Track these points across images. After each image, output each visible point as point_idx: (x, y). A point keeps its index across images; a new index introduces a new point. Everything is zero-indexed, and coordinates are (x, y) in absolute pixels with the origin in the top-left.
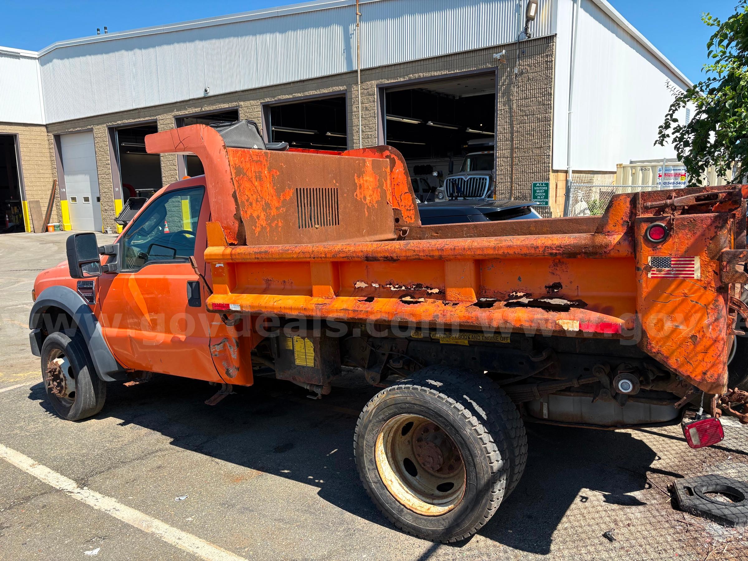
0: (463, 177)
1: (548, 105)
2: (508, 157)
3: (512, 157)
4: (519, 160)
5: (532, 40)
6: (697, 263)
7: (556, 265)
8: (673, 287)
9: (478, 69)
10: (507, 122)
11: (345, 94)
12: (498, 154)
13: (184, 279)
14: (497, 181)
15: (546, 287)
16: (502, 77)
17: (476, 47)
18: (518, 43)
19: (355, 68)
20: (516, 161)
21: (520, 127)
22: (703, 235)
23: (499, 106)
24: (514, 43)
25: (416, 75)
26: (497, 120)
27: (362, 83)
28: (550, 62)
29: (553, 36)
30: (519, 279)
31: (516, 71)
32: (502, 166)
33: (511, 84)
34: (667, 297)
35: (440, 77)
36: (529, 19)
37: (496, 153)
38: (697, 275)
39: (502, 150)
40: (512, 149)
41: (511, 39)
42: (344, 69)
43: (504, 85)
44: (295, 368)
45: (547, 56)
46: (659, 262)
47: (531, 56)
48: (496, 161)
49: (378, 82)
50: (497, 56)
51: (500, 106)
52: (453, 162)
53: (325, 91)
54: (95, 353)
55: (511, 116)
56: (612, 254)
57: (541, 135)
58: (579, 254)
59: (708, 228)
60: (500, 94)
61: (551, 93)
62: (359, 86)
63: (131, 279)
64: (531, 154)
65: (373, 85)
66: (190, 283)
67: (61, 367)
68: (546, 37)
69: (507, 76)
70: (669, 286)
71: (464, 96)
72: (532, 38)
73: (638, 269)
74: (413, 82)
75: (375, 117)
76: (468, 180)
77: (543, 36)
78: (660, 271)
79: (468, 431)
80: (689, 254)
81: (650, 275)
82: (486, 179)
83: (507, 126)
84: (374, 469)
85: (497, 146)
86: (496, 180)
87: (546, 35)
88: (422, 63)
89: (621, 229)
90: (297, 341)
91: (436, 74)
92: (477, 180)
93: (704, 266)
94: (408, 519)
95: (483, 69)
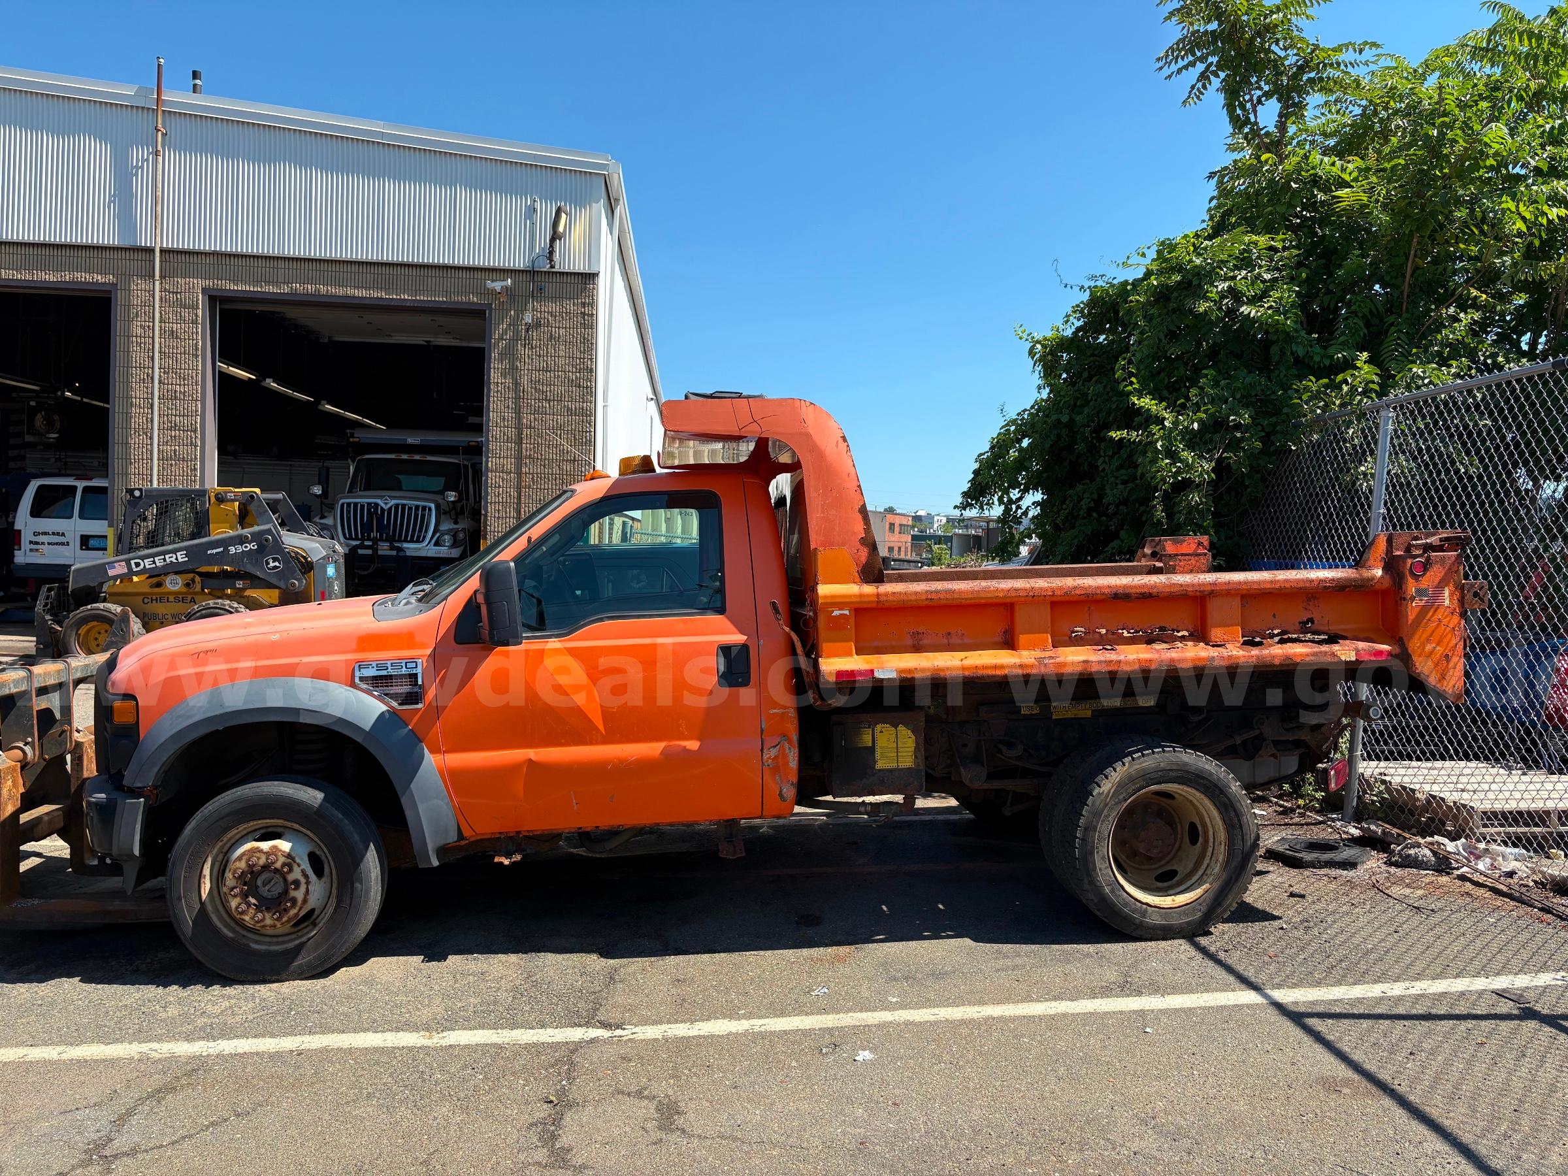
0: (379, 501)
1: (587, 387)
2: (510, 472)
3: (519, 474)
4: (533, 479)
5: (556, 273)
6: (1447, 593)
7: (1309, 600)
8: (1431, 613)
9: (451, 302)
10: (508, 407)
11: (110, 292)
12: (490, 463)
13: (713, 643)
14: (489, 514)
15: (1300, 623)
16: (499, 324)
17: (447, 260)
18: (531, 273)
19: (144, 241)
20: (527, 480)
21: (535, 419)
22: (1450, 569)
23: (492, 375)
24: (523, 271)
25: (310, 288)
26: (489, 401)
27: (162, 277)
28: (588, 315)
29: (593, 274)
30: (1274, 616)
31: (528, 318)
32: (499, 487)
33: (517, 340)
34: (1427, 623)
35: (367, 302)
36: (555, 237)
37: (487, 462)
38: (1447, 603)
39: (500, 458)
40: (519, 458)
41: (519, 262)
42: (109, 237)
43: (502, 339)
44: (873, 775)
45: (584, 304)
46: (1421, 592)
47: (554, 299)
48: (487, 477)
49: (209, 283)
50: (497, 286)
51: (496, 375)
52: (328, 469)
53: (50, 277)
54: (421, 808)
55: (517, 398)
56: (1377, 587)
57: (575, 439)
58: (1349, 587)
59: (1453, 564)
60: (495, 354)
61: (591, 369)
62: (157, 283)
63: (549, 649)
64: (556, 470)
65: (195, 288)
66: (726, 650)
67: (293, 854)
68: (582, 274)
69: (510, 325)
70: (1428, 612)
71: (337, 338)
72: (557, 269)
73: (1405, 599)
74: (298, 299)
75: (197, 356)
76: (391, 507)
77: (577, 270)
78: (1421, 600)
79: (1233, 788)
80: (1440, 586)
81: (1414, 604)
82: (430, 509)
83: (510, 415)
84: (1106, 868)
85: (488, 448)
86: (487, 512)
87: (582, 270)
88: (324, 266)
89: (1379, 564)
90: (881, 732)
91: (357, 293)
92: (410, 509)
93: (1451, 595)
94: (1155, 920)
95: (462, 303)
